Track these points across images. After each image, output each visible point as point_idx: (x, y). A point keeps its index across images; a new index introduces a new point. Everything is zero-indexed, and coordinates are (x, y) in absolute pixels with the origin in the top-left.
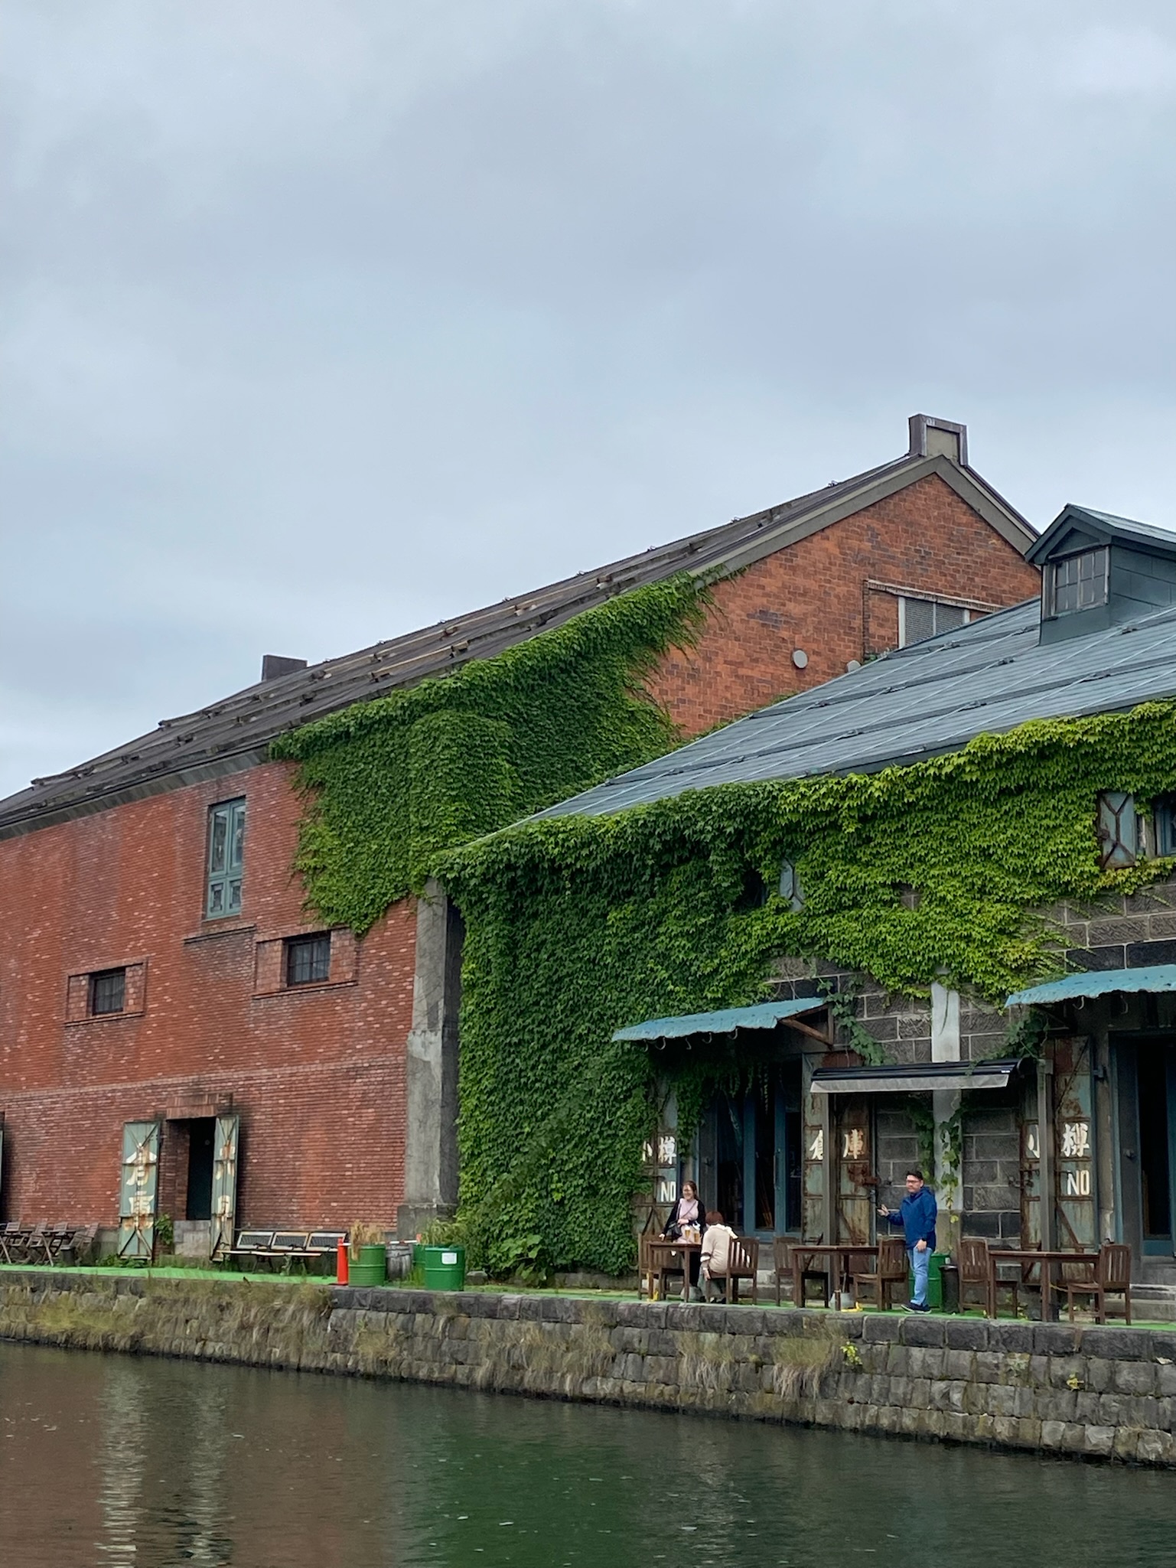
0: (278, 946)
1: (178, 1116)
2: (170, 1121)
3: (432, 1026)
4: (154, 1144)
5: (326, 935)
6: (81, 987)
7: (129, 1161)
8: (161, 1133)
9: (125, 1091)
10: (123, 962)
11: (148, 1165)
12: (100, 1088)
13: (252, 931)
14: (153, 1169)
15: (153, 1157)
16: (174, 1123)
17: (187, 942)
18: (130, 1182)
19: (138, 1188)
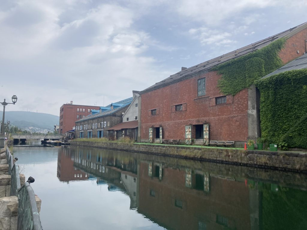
0: (214, 99)
1: (195, 124)
2: (193, 125)
3: (253, 109)
4: (191, 128)
5: (225, 96)
6: (174, 107)
7: (186, 131)
8: (192, 127)
9: (184, 121)
10: (182, 103)
11: (190, 131)
12: (179, 121)
13: (208, 97)
14: (191, 132)
15: (191, 130)
16: (194, 125)
17: (195, 100)
18: (187, 134)
19: (188, 134)
